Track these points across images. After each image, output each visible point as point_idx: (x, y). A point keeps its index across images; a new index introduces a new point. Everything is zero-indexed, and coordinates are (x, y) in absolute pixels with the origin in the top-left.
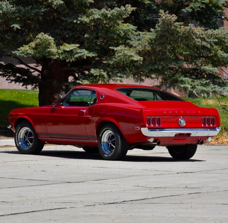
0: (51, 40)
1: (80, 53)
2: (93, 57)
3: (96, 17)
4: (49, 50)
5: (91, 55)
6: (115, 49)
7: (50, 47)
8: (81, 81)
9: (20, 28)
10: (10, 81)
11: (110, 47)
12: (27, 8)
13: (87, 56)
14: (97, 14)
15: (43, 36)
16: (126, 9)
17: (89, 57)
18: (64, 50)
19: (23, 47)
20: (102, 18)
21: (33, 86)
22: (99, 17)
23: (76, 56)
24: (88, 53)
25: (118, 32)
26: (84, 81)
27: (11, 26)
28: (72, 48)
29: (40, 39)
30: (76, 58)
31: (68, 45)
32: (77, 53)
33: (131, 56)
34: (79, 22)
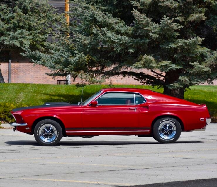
0: (152, 59)
1: (172, 67)
2: (180, 69)
3: (180, 44)
4: (151, 65)
5: (179, 68)
6: (193, 64)
7: (152, 63)
8: (174, 84)
9: (133, 52)
10: (143, 83)
11: (189, 63)
12: (137, 40)
13: (176, 68)
14: (181, 42)
15: (146, 56)
16: (197, 40)
17: (178, 69)
18: (161, 65)
19: (136, 63)
20: (183, 45)
21: (159, 86)
22: (182, 44)
23: (169, 68)
24: (177, 67)
25: (196, 53)
26: (176, 84)
27: (128, 51)
28: (166, 64)
29: (145, 58)
30: (169, 70)
31: (164, 62)
32: (170, 67)
33: (203, 68)
34: (169, 48)
